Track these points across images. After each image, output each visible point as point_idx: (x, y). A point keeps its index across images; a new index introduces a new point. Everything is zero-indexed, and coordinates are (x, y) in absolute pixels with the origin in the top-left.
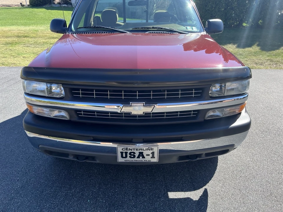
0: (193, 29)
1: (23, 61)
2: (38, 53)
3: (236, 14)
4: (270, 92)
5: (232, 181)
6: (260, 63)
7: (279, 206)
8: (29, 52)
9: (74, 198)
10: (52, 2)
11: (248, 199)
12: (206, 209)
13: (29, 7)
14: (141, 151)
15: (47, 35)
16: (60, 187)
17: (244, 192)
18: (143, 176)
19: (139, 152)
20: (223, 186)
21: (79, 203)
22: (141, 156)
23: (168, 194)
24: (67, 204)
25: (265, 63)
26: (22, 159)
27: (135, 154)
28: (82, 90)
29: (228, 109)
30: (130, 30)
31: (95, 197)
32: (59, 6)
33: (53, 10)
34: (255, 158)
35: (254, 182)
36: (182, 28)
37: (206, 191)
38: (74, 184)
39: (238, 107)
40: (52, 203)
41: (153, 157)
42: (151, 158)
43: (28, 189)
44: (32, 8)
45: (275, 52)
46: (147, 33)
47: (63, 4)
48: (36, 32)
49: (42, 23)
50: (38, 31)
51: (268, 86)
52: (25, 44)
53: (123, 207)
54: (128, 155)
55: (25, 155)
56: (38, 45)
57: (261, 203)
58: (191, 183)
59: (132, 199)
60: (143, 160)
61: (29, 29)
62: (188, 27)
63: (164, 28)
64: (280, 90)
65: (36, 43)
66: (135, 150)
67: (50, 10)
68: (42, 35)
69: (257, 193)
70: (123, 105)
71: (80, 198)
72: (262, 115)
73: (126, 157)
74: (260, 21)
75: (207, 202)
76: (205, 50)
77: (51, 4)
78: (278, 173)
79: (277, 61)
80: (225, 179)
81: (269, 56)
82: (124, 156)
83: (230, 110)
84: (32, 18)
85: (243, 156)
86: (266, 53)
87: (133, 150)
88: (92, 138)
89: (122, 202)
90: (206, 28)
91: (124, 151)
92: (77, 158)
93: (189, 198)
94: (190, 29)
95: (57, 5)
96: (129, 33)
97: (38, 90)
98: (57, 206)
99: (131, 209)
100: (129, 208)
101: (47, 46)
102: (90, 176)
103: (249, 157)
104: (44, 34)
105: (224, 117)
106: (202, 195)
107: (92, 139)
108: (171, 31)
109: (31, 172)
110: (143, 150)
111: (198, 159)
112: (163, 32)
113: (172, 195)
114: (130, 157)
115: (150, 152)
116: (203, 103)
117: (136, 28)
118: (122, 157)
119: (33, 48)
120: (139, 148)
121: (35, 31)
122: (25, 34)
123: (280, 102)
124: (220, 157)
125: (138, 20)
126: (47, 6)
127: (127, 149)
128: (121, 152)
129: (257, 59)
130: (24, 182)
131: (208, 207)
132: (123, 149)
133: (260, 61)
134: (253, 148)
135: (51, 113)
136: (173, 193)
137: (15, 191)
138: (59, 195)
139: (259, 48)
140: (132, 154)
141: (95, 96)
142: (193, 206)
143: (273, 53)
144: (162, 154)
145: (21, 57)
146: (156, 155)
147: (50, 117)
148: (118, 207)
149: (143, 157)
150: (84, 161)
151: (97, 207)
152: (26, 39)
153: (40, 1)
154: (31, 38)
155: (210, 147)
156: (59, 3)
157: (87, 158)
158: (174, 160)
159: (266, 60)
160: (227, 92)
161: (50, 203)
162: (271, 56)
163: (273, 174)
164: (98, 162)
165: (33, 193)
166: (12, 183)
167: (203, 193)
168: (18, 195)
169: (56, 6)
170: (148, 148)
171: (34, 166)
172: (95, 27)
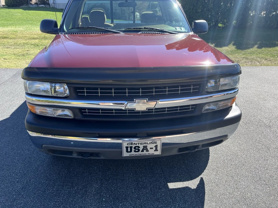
0: (181, 29)
1: (4, 62)
2: (19, 54)
3: (212, 15)
4: (249, 87)
5: (224, 169)
6: (237, 61)
7: (268, 189)
8: (10, 54)
9: (77, 195)
10: (29, 2)
11: (240, 184)
12: (205, 196)
13: (4, 8)
14: (145, 145)
15: (27, 35)
16: (62, 186)
17: (236, 179)
18: (142, 170)
19: (144, 146)
20: (217, 175)
21: (83, 200)
22: (145, 150)
23: (167, 185)
24: (72, 201)
25: (242, 61)
26: (18, 160)
27: (140, 148)
28: (87, 89)
29: (222, 103)
30: (123, 31)
31: (98, 192)
32: (37, 6)
33: (31, 10)
34: (242, 147)
35: (244, 169)
36: (171, 29)
37: (202, 179)
38: (75, 181)
39: (230, 101)
40: (56, 202)
41: (156, 150)
42: (155, 151)
43: (29, 190)
44: (8, 9)
45: (249, 50)
46: (139, 33)
47: (40, 4)
48: (15, 33)
49: (20, 24)
50: (18, 32)
51: (246, 82)
52: (4, 46)
53: (127, 199)
54: (133, 150)
55: (20, 157)
56: (18, 46)
57: (252, 187)
58: (187, 173)
59: (135, 192)
60: (147, 153)
61: (8, 30)
62: (177, 28)
63: (155, 28)
64: (257, 85)
65: (16, 44)
66: (140, 144)
67: (27, 11)
68: (21, 36)
69: (247, 179)
70: (127, 102)
71: (84, 194)
72: (244, 109)
73: (131, 151)
74: (234, 21)
75: (205, 189)
76: (187, 48)
77: (28, 4)
78: (264, 160)
79: (252, 59)
80: (218, 167)
81: (244, 54)
82: (129, 150)
83: (223, 104)
84: (9, 19)
85: (231, 146)
86: (241, 52)
87: (138, 144)
88: (97, 134)
89: (125, 196)
90: (192, 28)
91: (129, 146)
92: (82, 155)
93: (187, 187)
94: (179, 30)
95: (35, 5)
96: (122, 33)
97: (41, 90)
98: (62, 204)
99: (135, 201)
100: (133, 200)
101: (28, 46)
102: (90, 173)
103: (236, 147)
104: (24, 34)
105: (218, 110)
106: (199, 184)
107: (98, 136)
108: (162, 32)
109: (30, 173)
110: (147, 144)
111: (196, 150)
112: (154, 32)
113: (172, 186)
114: (135, 151)
115: (153, 146)
116: (194, 98)
117: (129, 29)
118: (127, 151)
119: (13, 49)
120: (143, 142)
121: (14, 31)
122: (4, 35)
123: (259, 96)
124: (211, 149)
125: (118, 21)
126: (24, 7)
127: (132, 144)
128: (126, 147)
129: (234, 58)
130: (24, 183)
131: (206, 194)
132: (128, 144)
133: (237, 59)
134: (239, 139)
135: (55, 112)
136: (172, 183)
137: (16, 192)
138: (62, 194)
139: (235, 47)
140: (137, 148)
141: (99, 95)
142: (192, 194)
143: (248, 51)
144: (164, 147)
145: (2, 59)
146: (159, 148)
147: (54, 116)
148: (122, 200)
149: (147, 151)
150: (89, 158)
151: (102, 201)
152: (5, 40)
153: (17, 2)
154: (11, 39)
155: (203, 139)
156: (36, 4)
157: (92, 154)
158: (175, 152)
159: (242, 58)
160: (221, 87)
161: (54, 202)
162: (246, 54)
163: (260, 161)
164: (102, 158)
165: (35, 194)
166: (11, 185)
167: (200, 182)
168: (20, 196)
169: (33, 7)
170: (151, 141)
171: (32, 167)
172: (88, 27)
